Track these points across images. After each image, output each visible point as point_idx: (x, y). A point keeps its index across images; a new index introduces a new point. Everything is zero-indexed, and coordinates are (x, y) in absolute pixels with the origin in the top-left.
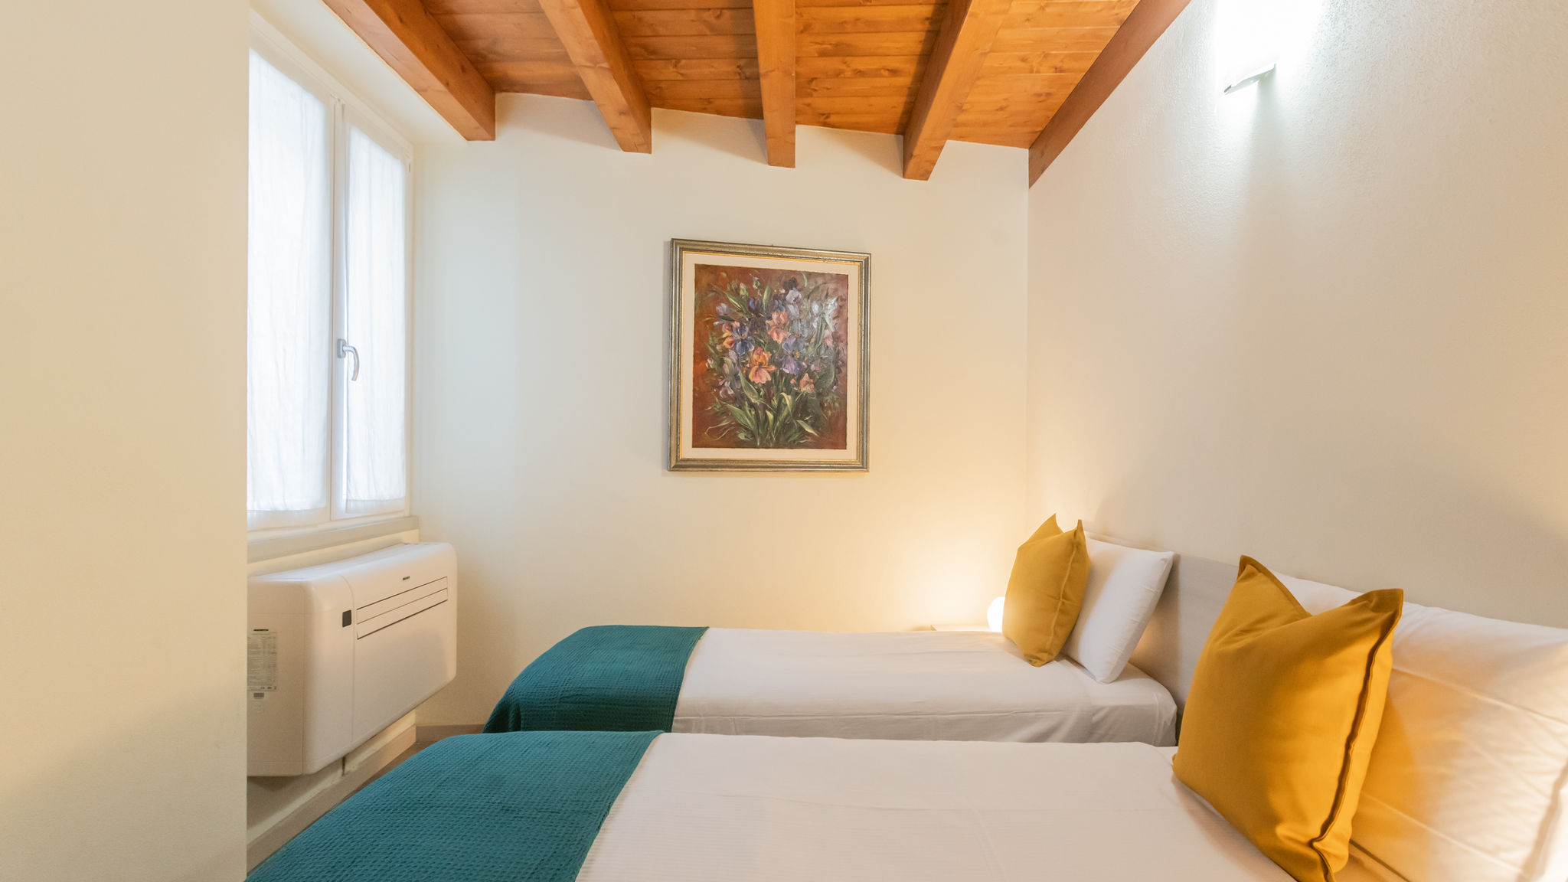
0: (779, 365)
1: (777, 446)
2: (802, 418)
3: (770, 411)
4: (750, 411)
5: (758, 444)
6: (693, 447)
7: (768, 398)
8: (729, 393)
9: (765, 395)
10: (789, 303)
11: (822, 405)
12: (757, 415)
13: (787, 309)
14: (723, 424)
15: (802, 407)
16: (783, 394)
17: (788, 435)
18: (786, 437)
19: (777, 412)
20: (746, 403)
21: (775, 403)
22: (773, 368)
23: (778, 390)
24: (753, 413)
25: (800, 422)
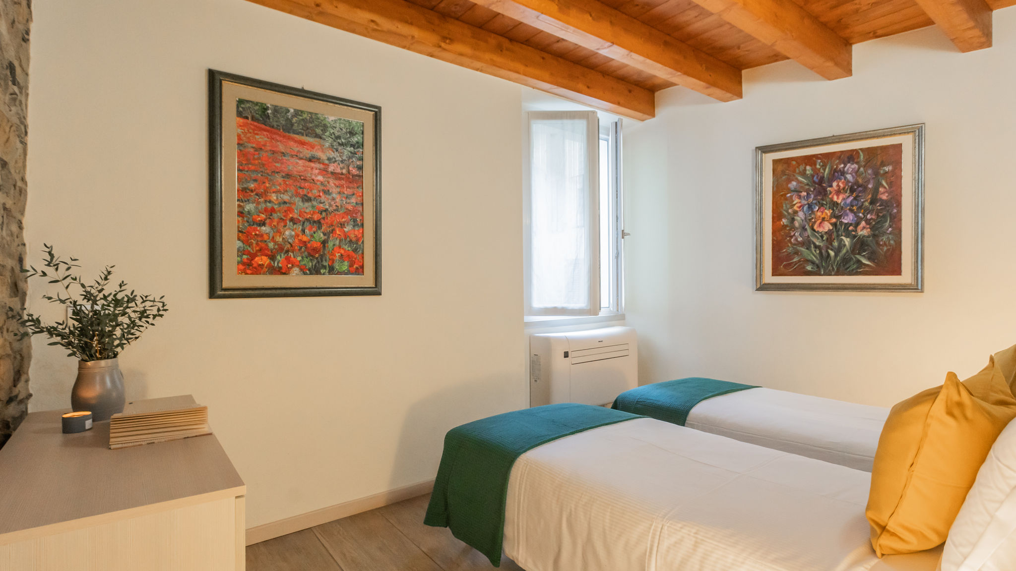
0: (838, 217)
1: (838, 274)
2: (859, 254)
3: (832, 250)
4: (815, 251)
5: (822, 273)
6: (773, 275)
7: (830, 241)
8: (799, 240)
9: (827, 239)
10: (847, 173)
11: (878, 243)
12: (821, 253)
13: (845, 178)
14: (795, 260)
15: (860, 245)
16: (843, 237)
17: (848, 266)
18: (846, 266)
19: (838, 251)
20: (812, 246)
21: (836, 244)
22: (834, 220)
23: (838, 236)
24: (818, 252)
25: (858, 256)
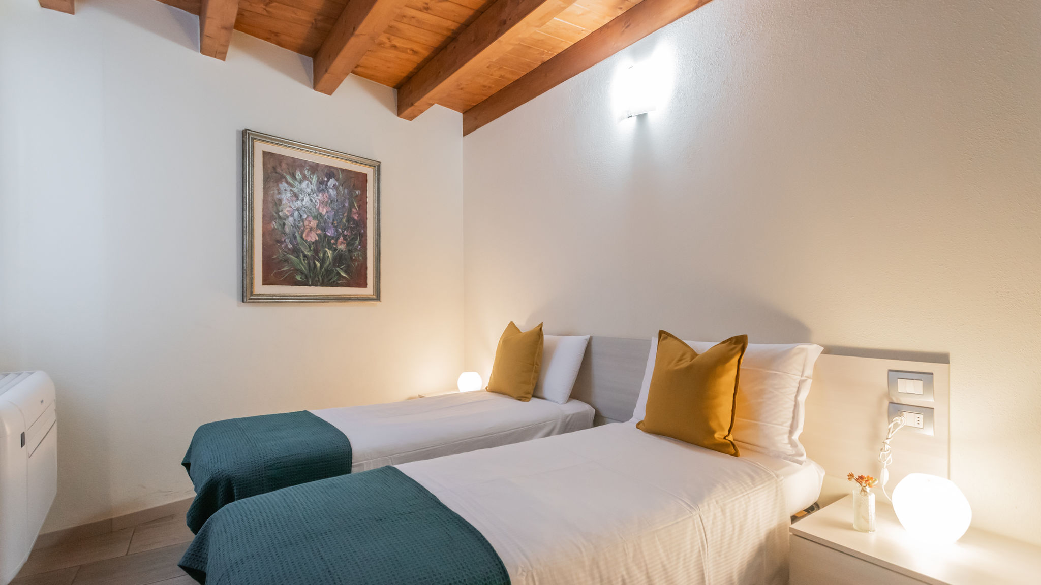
0: (324, 230)
1: (323, 285)
2: (338, 266)
3: (318, 260)
4: (304, 260)
5: (310, 283)
6: (263, 285)
7: (316, 252)
8: (289, 247)
9: (314, 250)
10: (330, 188)
11: (351, 258)
12: (309, 263)
13: (328, 192)
14: (285, 269)
15: (339, 259)
16: (326, 249)
17: (331, 277)
18: (328, 280)
19: (323, 262)
20: (301, 254)
21: (321, 255)
22: (319, 232)
23: (323, 247)
24: (306, 262)
25: (338, 269)
